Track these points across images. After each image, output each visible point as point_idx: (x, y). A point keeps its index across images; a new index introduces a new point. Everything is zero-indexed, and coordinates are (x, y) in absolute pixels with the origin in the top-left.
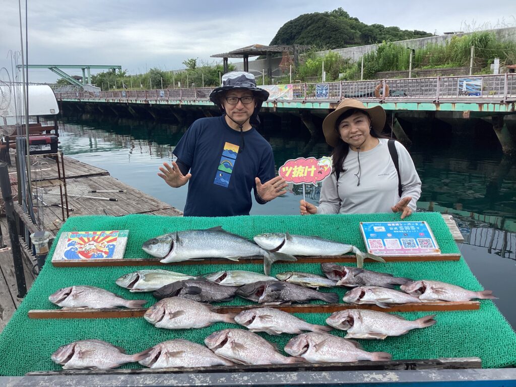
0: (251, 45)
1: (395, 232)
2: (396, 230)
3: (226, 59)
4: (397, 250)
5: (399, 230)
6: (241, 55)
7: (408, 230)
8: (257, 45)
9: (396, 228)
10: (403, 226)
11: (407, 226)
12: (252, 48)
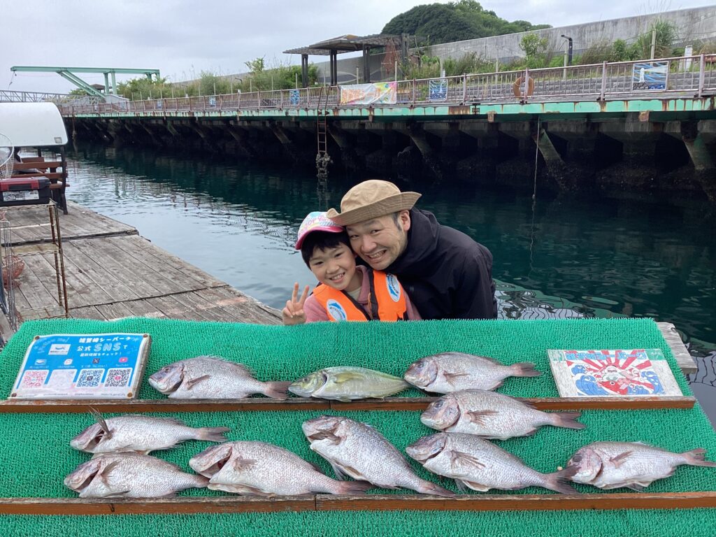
0: (342, 35)
3: (305, 57)
6: (326, 51)
8: (349, 36)
12: (342, 39)
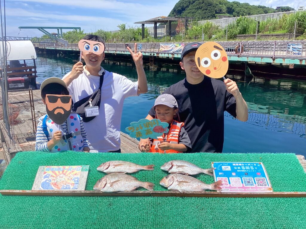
0: (159, 16)
1: (238, 171)
2: (239, 170)
3: (143, 25)
4: (239, 188)
5: (241, 169)
6: (152, 23)
7: (248, 170)
8: (163, 17)
9: (239, 168)
10: (245, 166)
11: (247, 166)
12: (159, 18)
